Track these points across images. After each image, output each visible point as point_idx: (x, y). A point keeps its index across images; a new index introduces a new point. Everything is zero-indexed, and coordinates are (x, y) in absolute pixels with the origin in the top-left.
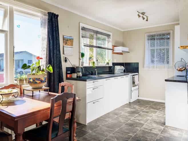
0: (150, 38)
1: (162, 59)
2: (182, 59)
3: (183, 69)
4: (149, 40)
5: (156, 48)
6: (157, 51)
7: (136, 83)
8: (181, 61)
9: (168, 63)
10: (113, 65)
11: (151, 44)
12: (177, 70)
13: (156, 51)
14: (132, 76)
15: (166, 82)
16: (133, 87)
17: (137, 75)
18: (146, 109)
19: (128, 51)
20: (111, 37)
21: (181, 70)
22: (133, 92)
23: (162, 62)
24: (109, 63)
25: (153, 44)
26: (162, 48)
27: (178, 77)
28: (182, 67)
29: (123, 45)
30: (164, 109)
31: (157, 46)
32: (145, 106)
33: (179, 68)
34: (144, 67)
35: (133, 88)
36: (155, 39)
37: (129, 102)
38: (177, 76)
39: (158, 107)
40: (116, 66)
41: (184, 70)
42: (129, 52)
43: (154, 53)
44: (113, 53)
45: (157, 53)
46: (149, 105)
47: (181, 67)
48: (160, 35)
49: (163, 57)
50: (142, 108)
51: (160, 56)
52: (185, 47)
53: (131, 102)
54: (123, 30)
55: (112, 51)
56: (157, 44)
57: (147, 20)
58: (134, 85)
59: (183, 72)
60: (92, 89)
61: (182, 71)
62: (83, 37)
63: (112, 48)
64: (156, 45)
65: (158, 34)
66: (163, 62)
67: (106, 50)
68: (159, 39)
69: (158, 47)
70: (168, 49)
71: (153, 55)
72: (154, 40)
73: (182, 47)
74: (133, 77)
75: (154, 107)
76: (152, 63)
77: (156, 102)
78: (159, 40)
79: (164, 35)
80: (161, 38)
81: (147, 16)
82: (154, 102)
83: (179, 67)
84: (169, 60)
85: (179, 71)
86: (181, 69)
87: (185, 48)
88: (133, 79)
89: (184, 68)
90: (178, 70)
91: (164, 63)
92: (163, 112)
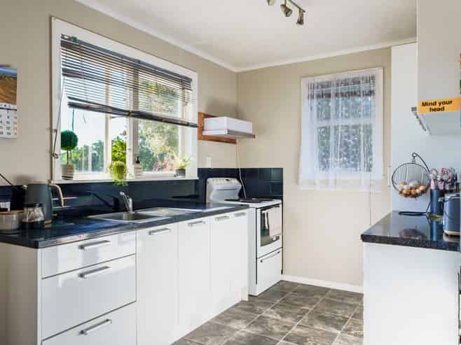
0: (316, 92)
1: (352, 157)
2: (415, 155)
3: (418, 191)
4: (312, 97)
5: (332, 123)
6: (335, 134)
7: (272, 234)
8: (413, 163)
9: (369, 168)
10: (198, 176)
11: (318, 109)
12: (401, 192)
13: (332, 132)
14: (259, 211)
15: (365, 244)
16: (262, 245)
17: (277, 206)
18: (299, 326)
19: (250, 131)
20: (194, 85)
21: (413, 192)
22: (261, 261)
23: (352, 166)
24: (186, 168)
25: (326, 112)
26: (351, 122)
27: (403, 216)
28: (416, 182)
29: (237, 114)
30: (358, 321)
31: (337, 116)
32: (298, 311)
33: (405, 187)
34: (297, 181)
35: (262, 251)
36: (329, 96)
37: (250, 296)
38: (401, 213)
39: (340, 313)
40: (210, 180)
41: (423, 192)
42: (254, 136)
43: (328, 138)
44: (202, 137)
45: (337, 138)
46: (312, 304)
47: (411, 184)
48: (346, 83)
49: (354, 150)
50: (289, 320)
51: (345, 148)
52: (437, 106)
53: (257, 295)
54: (236, 70)
55: (196, 129)
56: (337, 109)
57: (300, 22)
58: (266, 239)
59: (419, 199)
60: (75, 274)
61: (416, 196)
62: (67, 73)
63: (196, 122)
64: (332, 114)
65: (338, 80)
66: (355, 166)
67: (179, 126)
68: (342, 95)
69: (340, 119)
70: (370, 126)
71: (323, 144)
72: (327, 99)
73: (428, 107)
74: (263, 216)
75: (327, 314)
76: (323, 169)
77: (334, 290)
78: (345, 98)
79: (359, 83)
80: (348, 93)
81: (300, 9)
82: (328, 289)
83: (405, 184)
84: (371, 159)
85: (406, 195)
86: (411, 189)
87: (439, 110)
88: (263, 221)
89: (421, 188)
90: (404, 192)
91: (356, 170)
92: (355, 335)
